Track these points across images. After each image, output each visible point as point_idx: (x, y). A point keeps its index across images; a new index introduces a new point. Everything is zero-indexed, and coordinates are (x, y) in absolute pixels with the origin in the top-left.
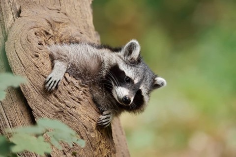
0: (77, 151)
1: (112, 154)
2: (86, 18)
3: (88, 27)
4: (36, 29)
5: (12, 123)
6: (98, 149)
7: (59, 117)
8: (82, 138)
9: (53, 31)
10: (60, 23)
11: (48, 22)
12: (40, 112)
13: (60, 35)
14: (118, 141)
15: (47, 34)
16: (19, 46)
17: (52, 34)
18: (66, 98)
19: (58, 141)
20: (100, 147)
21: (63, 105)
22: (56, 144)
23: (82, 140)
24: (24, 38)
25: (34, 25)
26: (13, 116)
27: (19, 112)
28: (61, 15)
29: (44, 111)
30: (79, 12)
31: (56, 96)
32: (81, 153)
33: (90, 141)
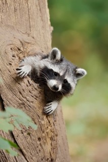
0: (31, 132)
1: (55, 137)
2: (47, 41)
3: (48, 48)
4: (12, 46)
6: (45, 132)
7: (21, 108)
8: (36, 123)
9: (24, 48)
10: (28, 43)
11: (21, 42)
12: (8, 103)
13: (28, 52)
14: (60, 128)
15: (19, 50)
17: (23, 50)
18: (27, 95)
19: (18, 123)
20: (47, 131)
21: (25, 99)
22: (17, 126)
23: (35, 125)
24: (3, 51)
25: (11, 43)
28: (30, 38)
29: (11, 102)
30: (42, 37)
31: (20, 93)
32: (33, 134)
33: (41, 126)
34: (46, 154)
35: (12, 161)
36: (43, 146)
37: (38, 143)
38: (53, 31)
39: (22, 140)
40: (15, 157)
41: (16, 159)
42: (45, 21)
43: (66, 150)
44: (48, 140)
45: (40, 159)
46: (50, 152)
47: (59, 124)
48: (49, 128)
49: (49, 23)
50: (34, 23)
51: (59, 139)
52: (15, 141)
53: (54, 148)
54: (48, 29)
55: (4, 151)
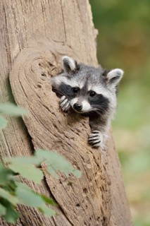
0: (73, 182)
1: (107, 186)
2: (90, 51)
3: (92, 60)
4: (41, 60)
5: (12, 150)
6: (93, 180)
7: (58, 147)
8: (79, 168)
9: (57, 62)
11: (53, 54)
12: (39, 141)
14: (114, 173)
15: (51, 65)
16: (23, 76)
17: (56, 66)
18: (66, 129)
19: (55, 170)
20: (96, 178)
21: (62, 135)
22: (53, 173)
23: (78, 171)
24: (28, 68)
25: (39, 56)
26: (13, 143)
27: (20, 140)
28: (66, 47)
29: (43, 141)
30: (83, 45)
31: (55, 126)
32: (76, 183)
33: (86, 172)
34: (96, 212)
35: (49, 223)
36: (91, 199)
37: (84, 195)
38: (98, 36)
39: (61, 193)
40: (52, 218)
41: (54, 220)
42: (85, 23)
43: (123, 203)
44: (98, 191)
45: (88, 218)
46: (101, 208)
47: (113, 167)
48: (98, 173)
49: (92, 24)
50: (70, 27)
51: (113, 188)
52: (52, 196)
53: (107, 202)
54: (91, 33)
55: (36, 209)
